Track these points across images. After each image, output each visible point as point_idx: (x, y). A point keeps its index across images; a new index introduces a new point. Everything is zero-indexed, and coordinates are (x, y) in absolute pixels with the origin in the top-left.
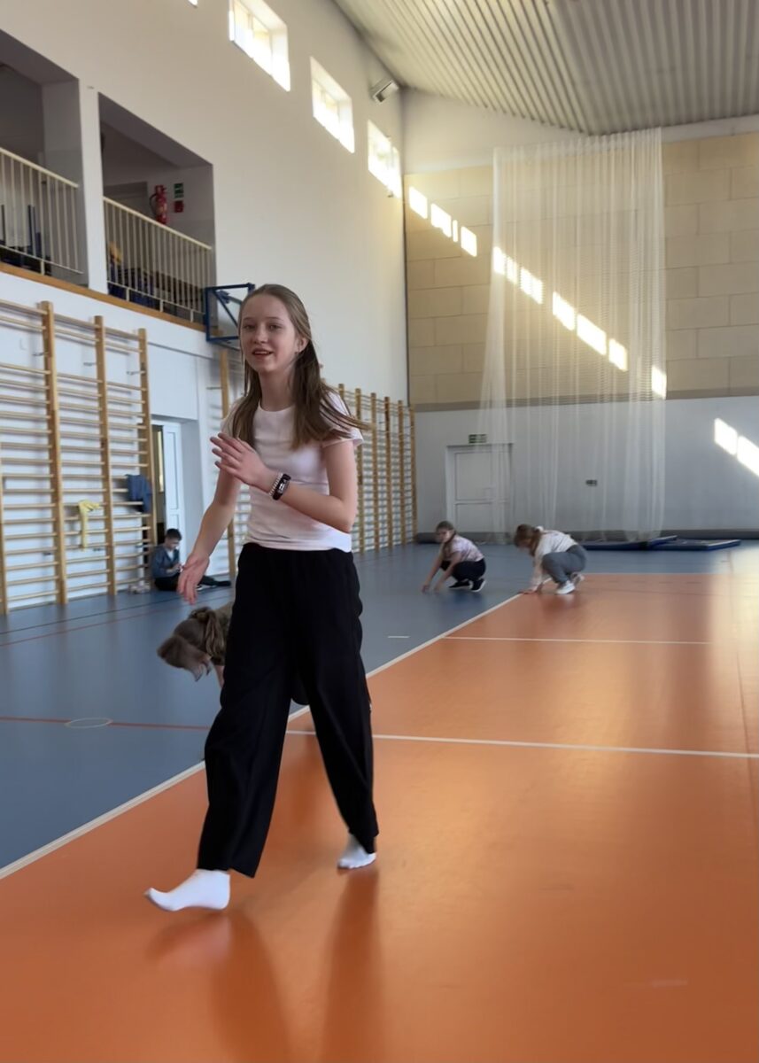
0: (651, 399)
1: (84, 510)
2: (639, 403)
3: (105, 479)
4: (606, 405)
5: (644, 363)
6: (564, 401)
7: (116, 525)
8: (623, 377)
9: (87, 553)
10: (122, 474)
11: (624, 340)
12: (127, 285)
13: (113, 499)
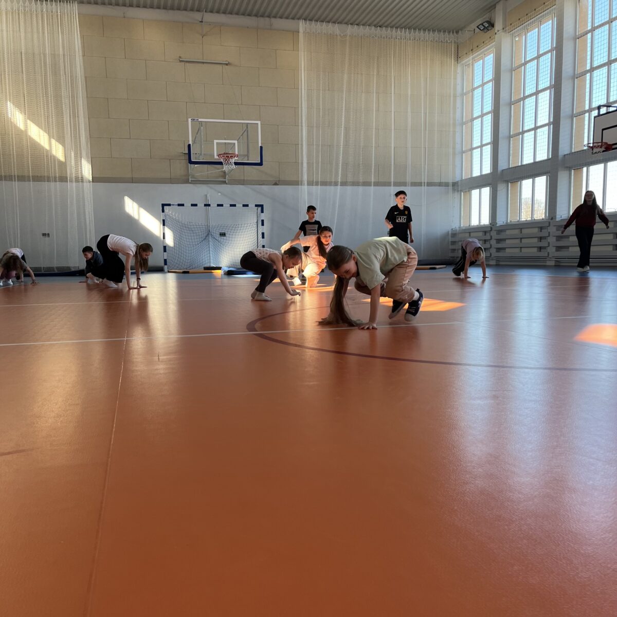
0: (82, 181)
2: (74, 184)
4: (52, 184)
5: (76, 157)
6: (21, 178)
8: (62, 165)
11: (61, 140)
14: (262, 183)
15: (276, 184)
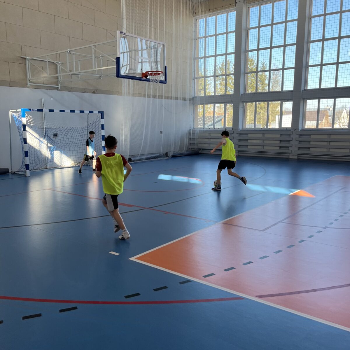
14: (84, 91)
15: (94, 92)
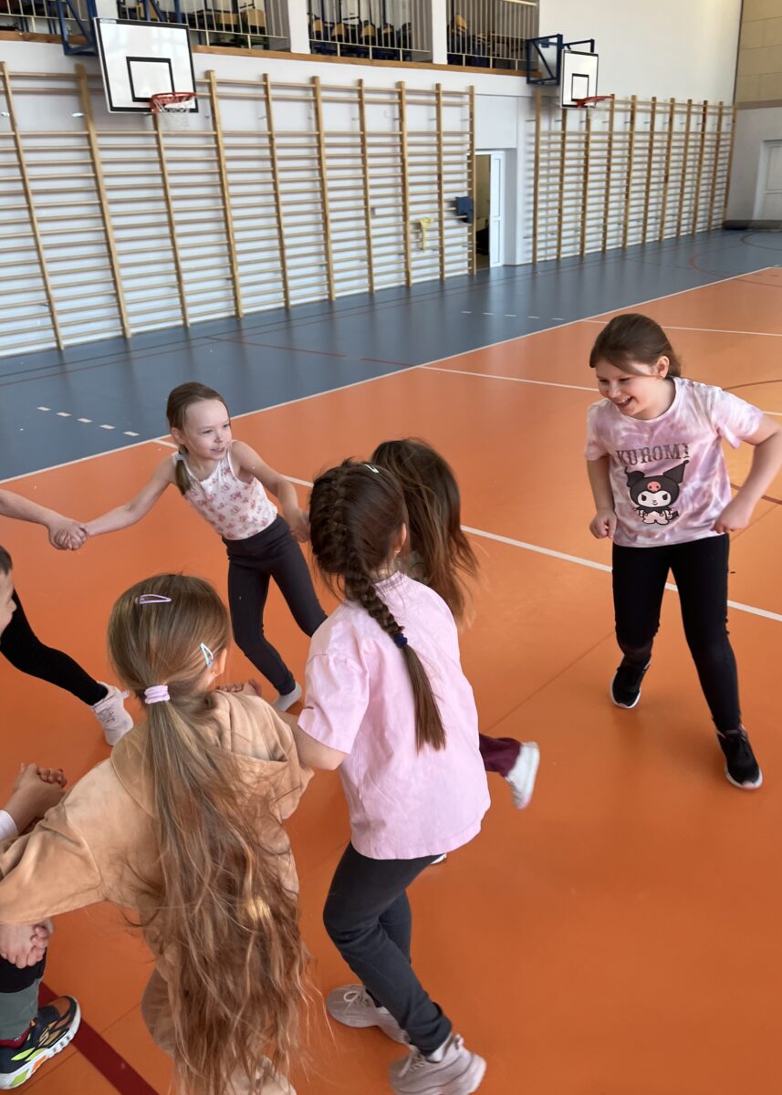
1: (424, 224)
3: (440, 202)
7: (446, 233)
9: (428, 253)
10: (452, 196)
12: (464, 52)
13: (445, 215)
